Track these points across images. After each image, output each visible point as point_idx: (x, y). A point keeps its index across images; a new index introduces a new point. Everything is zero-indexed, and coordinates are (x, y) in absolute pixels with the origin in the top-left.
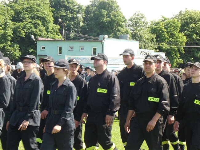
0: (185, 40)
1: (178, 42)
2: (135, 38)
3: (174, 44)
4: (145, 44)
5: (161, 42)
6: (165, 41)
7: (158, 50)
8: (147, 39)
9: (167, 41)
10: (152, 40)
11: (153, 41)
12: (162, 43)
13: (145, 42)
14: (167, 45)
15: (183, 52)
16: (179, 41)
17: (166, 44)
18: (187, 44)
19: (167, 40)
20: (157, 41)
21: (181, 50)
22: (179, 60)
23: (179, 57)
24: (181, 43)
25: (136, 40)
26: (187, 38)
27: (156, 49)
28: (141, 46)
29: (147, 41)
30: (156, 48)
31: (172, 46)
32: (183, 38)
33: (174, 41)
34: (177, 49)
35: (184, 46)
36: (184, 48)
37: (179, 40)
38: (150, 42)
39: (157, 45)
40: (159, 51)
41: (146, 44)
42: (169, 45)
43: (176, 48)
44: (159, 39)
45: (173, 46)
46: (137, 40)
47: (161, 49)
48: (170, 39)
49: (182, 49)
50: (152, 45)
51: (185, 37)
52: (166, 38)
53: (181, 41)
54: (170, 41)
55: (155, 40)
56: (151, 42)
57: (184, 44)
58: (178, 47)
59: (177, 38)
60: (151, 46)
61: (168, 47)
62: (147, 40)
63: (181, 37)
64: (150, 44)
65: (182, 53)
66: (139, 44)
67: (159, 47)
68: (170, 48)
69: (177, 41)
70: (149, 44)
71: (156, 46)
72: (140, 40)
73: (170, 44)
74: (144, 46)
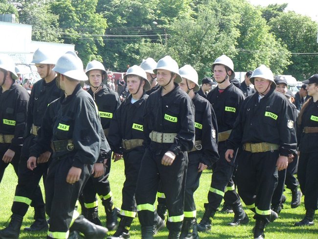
0: (106, 26)
1: (94, 29)
2: (25, 20)
3: (87, 31)
4: (41, 30)
5: (67, 28)
6: (74, 26)
7: (63, 41)
8: (45, 21)
9: (77, 26)
10: (53, 23)
11: (55, 26)
12: (69, 29)
13: (41, 26)
14: (76, 32)
15: (103, 44)
16: (96, 26)
17: (76, 30)
18: (108, 31)
19: (76, 24)
20: (61, 26)
21: (99, 41)
22: (97, 57)
23: (96, 53)
24: (99, 29)
25: (27, 23)
26: (107, 22)
27: (60, 39)
28: (36, 33)
29: (44, 26)
30: (60, 36)
31: (85, 35)
32: (101, 22)
33: (88, 26)
34: (92, 39)
35: (104, 35)
36: (103, 37)
37: (95, 24)
38: (49, 26)
39: (61, 33)
40: (64, 43)
41: (43, 31)
42: (80, 33)
43: (91, 37)
44: (63, 23)
45: (87, 35)
46: (29, 24)
47: (68, 39)
48: (82, 23)
49: (101, 39)
50: (53, 32)
51: (105, 20)
52: (75, 22)
53: (99, 26)
54: (82, 26)
55: (58, 24)
56: (51, 27)
57: (104, 31)
58: (94, 37)
59: (93, 21)
60: (52, 34)
61: (78, 36)
62: (45, 24)
63: (99, 21)
64: (50, 31)
65: (101, 46)
66: (33, 31)
67: (65, 35)
68: (81, 37)
69: (92, 27)
70: (48, 30)
71: (59, 34)
72: (34, 24)
73: (82, 31)
74: (41, 33)
